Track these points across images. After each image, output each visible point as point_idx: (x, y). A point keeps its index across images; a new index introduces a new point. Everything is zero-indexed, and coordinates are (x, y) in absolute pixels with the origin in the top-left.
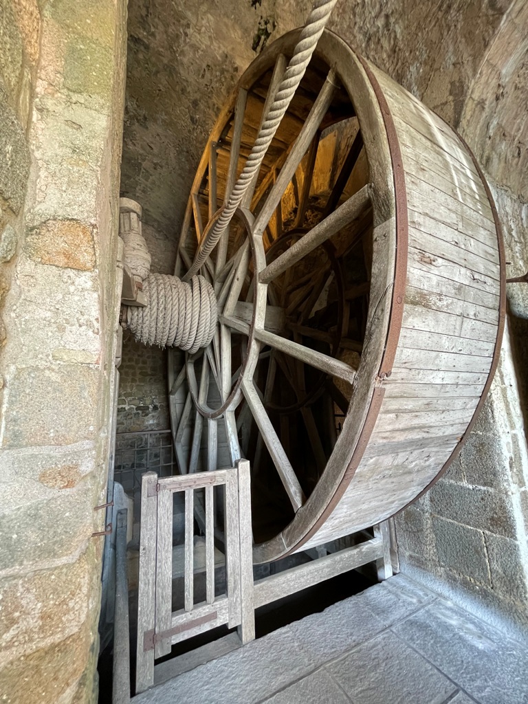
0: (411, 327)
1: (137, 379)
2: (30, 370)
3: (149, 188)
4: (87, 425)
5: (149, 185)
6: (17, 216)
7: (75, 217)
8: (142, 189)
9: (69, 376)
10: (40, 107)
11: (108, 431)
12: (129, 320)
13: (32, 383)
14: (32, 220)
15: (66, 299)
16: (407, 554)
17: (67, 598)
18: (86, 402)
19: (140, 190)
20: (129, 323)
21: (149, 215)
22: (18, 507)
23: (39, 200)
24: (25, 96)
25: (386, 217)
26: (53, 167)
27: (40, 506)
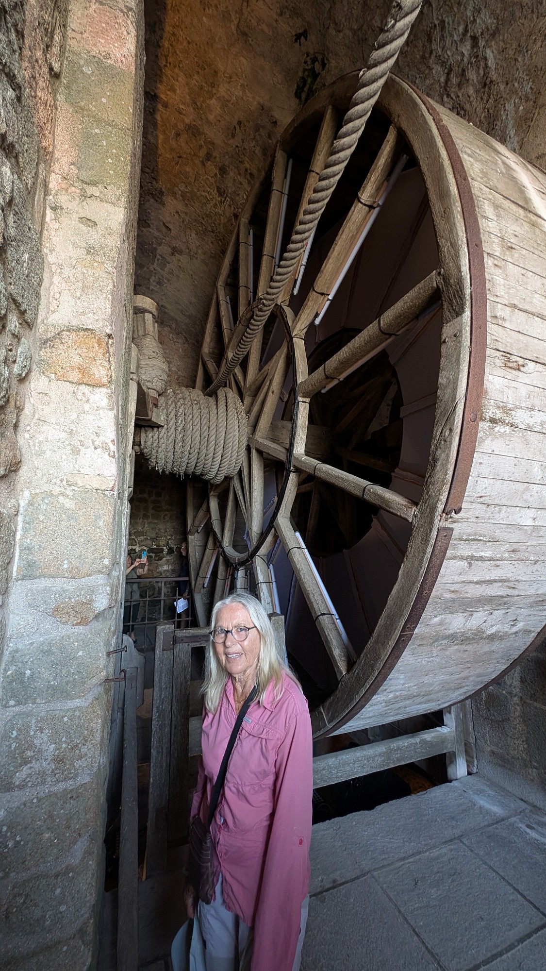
0: (490, 451)
1: (150, 515)
2: (44, 496)
3: (166, 278)
4: (102, 558)
5: (166, 275)
6: (31, 329)
7: (90, 327)
8: (157, 280)
9: (84, 503)
10: (53, 205)
11: (120, 571)
12: (142, 443)
13: (45, 510)
14: (46, 331)
15: (81, 419)
16: (488, 749)
17: (79, 744)
18: (101, 533)
19: (154, 281)
20: (142, 447)
21: (165, 313)
22: (30, 642)
23: (53, 309)
24: (39, 196)
25: (459, 313)
26: (67, 271)
27: (54, 642)
